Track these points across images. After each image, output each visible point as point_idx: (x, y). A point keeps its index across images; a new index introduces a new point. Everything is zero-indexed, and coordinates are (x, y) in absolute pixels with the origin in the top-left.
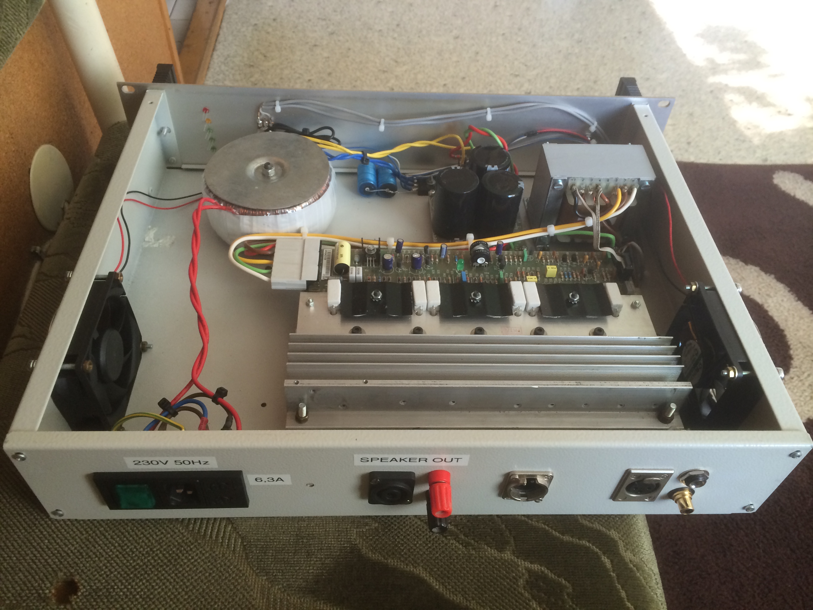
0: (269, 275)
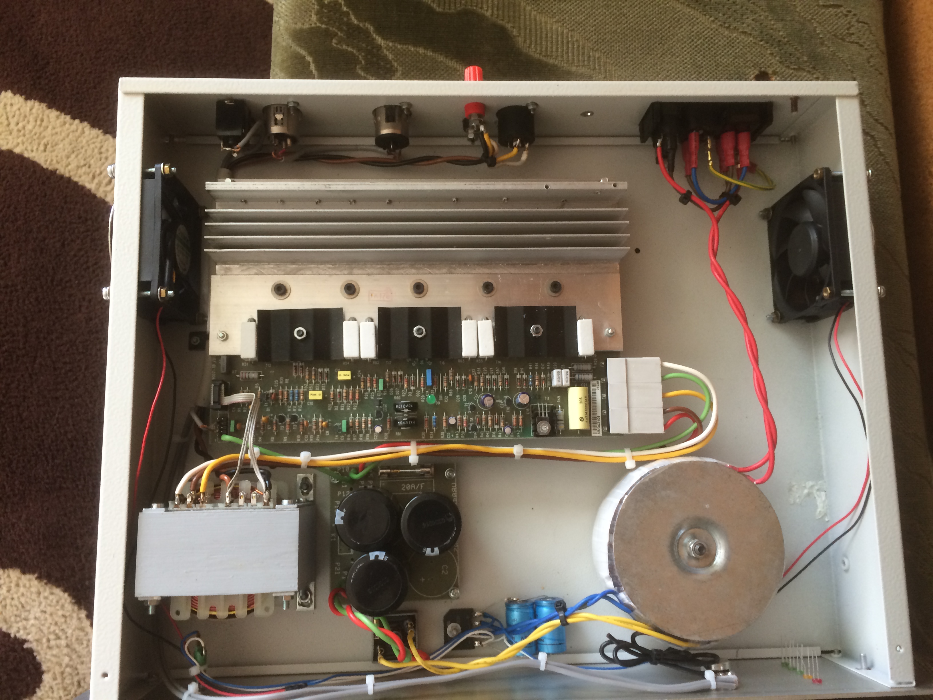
0: (665, 371)
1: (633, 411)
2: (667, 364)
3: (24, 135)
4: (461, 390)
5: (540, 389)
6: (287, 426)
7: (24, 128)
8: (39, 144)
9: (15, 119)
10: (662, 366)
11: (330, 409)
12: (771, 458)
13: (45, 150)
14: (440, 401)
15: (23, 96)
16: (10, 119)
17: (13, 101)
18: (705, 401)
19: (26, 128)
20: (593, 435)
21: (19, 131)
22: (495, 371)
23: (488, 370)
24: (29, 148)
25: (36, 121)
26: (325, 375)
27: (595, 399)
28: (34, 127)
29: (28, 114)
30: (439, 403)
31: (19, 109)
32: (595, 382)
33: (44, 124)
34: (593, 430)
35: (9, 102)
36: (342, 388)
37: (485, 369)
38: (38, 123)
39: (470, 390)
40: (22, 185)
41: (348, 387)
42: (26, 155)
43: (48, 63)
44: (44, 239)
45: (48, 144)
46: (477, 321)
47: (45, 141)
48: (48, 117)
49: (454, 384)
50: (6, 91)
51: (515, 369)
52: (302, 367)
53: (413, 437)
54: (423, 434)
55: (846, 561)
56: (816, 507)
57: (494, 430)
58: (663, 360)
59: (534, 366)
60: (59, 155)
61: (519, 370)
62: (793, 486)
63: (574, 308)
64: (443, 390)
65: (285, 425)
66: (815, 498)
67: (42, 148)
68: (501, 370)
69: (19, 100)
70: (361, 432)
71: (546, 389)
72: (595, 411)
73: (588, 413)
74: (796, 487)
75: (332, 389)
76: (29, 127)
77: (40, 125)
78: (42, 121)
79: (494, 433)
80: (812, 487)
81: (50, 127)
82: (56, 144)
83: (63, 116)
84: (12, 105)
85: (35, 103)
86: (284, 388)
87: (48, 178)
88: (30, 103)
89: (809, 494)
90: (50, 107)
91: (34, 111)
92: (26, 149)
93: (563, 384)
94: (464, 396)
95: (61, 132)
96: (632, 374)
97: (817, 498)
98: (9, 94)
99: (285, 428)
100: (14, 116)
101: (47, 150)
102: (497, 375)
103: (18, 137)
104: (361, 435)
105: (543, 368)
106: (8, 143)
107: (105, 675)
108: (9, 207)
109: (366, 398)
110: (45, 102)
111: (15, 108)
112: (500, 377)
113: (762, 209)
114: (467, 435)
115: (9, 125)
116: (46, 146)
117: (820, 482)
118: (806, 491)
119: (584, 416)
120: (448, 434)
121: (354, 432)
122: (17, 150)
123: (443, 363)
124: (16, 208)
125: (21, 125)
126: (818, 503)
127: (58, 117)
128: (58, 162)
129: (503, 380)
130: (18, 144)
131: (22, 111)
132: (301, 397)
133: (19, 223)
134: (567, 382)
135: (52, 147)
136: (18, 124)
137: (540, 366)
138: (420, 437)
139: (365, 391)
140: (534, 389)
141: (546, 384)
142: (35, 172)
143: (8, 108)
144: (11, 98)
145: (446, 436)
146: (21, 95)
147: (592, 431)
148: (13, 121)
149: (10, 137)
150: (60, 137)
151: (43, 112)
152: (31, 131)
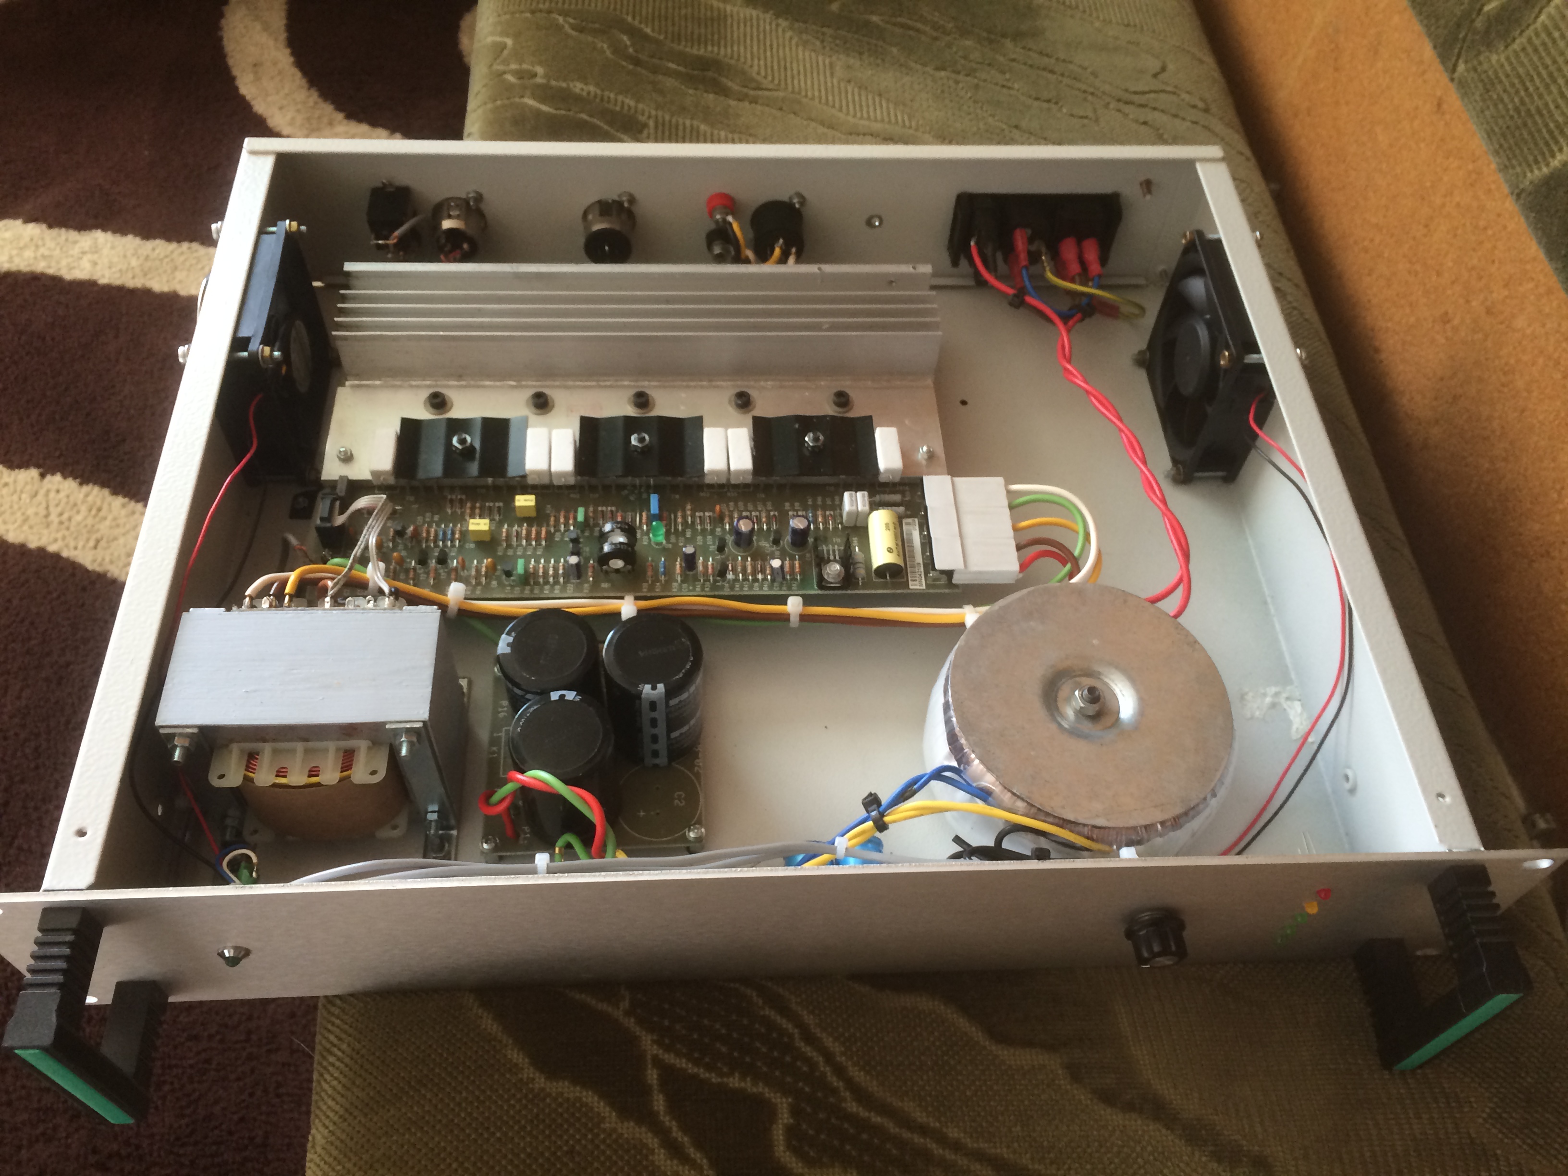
0: (1012, 496)
1: (969, 542)
2: (1015, 487)
3: (68, 529)
4: (704, 531)
5: (826, 528)
6: (432, 575)
7: (70, 519)
8: (88, 540)
9: (59, 509)
10: (1009, 492)
11: (500, 554)
12: (1185, 579)
13: (95, 547)
14: (673, 544)
15: (78, 480)
16: (52, 509)
17: (61, 487)
18: (1077, 533)
19: (73, 520)
20: (911, 587)
21: (61, 523)
22: (755, 507)
23: (746, 506)
24: (72, 544)
25: (90, 510)
26: (496, 510)
27: (911, 541)
28: (85, 518)
29: (79, 502)
30: (670, 546)
31: (68, 496)
32: (910, 520)
33: (102, 514)
34: (912, 580)
35: (55, 487)
36: (521, 526)
37: (741, 504)
38: (94, 512)
39: (718, 530)
40: (49, 593)
41: (530, 525)
42: (65, 554)
43: (124, 440)
44: (68, 664)
45: (102, 538)
46: (726, 430)
47: (98, 535)
48: (110, 505)
49: (693, 522)
50: (53, 474)
51: (787, 505)
52: (461, 500)
53: (629, 591)
54: (645, 585)
55: (1350, 773)
56: (1290, 723)
57: (756, 580)
58: (1008, 482)
59: (815, 501)
60: (116, 554)
61: (792, 506)
62: (1246, 694)
63: (870, 418)
64: (676, 530)
65: (428, 573)
66: (1285, 710)
67: (92, 543)
68: (765, 505)
69: (70, 485)
70: (547, 582)
71: (835, 529)
72: (913, 557)
73: (900, 544)
74: (1251, 694)
75: (506, 526)
76: (79, 518)
77: (95, 516)
78: (99, 510)
79: (756, 584)
80: (1277, 694)
81: (110, 517)
82: (115, 539)
83: (133, 504)
84: (58, 491)
85: (92, 489)
86: (430, 526)
87: (93, 583)
88: (86, 489)
89: (1274, 705)
90: (115, 492)
91: (90, 499)
92: (67, 546)
93: (860, 509)
94: (709, 537)
95: (125, 524)
96: (963, 497)
97: (1288, 710)
98: (58, 477)
99: (428, 577)
100: (57, 505)
101: (99, 547)
102: (760, 512)
103: (58, 531)
104: (547, 587)
105: (829, 502)
106: (40, 539)
107: (81, 833)
108: (22, 621)
109: (557, 539)
110: (108, 487)
111: (62, 495)
112: (764, 515)
113: (1136, 352)
114: (714, 587)
115: (47, 516)
116: (98, 541)
117: (1289, 688)
118: (1268, 700)
119: (893, 546)
120: (685, 586)
121: (537, 583)
122: (52, 548)
123: (677, 497)
124: (32, 623)
125: (65, 516)
126: (1292, 717)
127: (124, 506)
128: (111, 562)
129: (768, 517)
130: (56, 540)
131: (72, 499)
132: (457, 536)
133: (33, 642)
134: (864, 505)
135: (108, 542)
136: (61, 514)
137: (824, 501)
138: (640, 590)
139: (556, 531)
140: (817, 528)
141: (834, 522)
142: (73, 575)
143: (52, 495)
144: (59, 483)
145: (680, 589)
146: (75, 478)
147: (910, 583)
148: (54, 512)
149: (45, 532)
150: (121, 530)
151: (103, 500)
152: (79, 524)
